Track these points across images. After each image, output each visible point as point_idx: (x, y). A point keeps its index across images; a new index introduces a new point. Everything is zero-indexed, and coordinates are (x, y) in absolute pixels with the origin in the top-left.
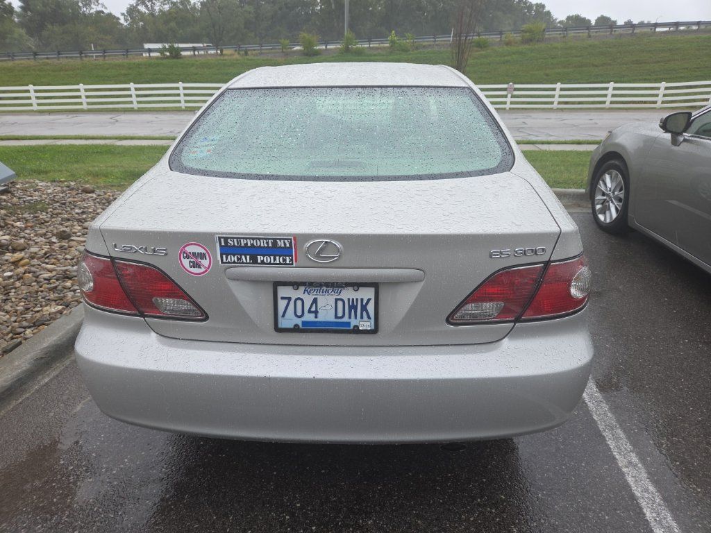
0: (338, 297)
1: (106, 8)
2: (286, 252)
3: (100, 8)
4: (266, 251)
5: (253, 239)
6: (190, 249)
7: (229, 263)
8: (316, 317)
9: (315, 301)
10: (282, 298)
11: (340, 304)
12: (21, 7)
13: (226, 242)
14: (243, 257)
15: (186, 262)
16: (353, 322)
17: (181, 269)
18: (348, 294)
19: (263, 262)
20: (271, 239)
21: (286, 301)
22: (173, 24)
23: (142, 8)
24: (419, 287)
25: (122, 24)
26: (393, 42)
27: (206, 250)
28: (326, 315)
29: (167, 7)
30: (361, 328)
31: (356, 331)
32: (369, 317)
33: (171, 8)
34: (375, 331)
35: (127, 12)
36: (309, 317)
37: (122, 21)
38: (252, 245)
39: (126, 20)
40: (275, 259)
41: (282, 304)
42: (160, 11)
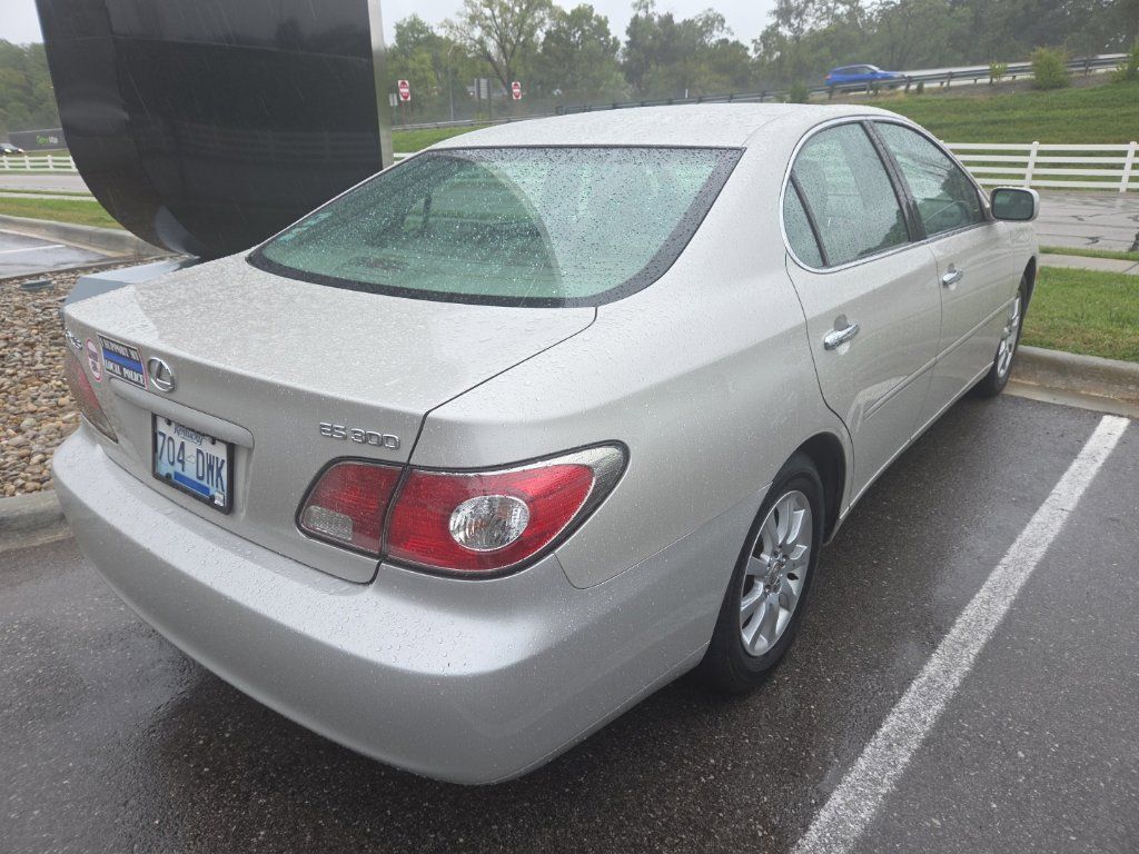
0: (199, 448)
1: (732, 34)
3: (723, 36)
6: (90, 346)
9: (182, 447)
10: (160, 433)
11: (201, 459)
12: (627, 43)
15: (90, 362)
16: (211, 489)
17: (90, 370)
21: (162, 438)
22: (825, 51)
23: (785, 31)
25: (749, 57)
27: (97, 351)
29: (824, 24)
30: (215, 501)
31: (212, 503)
32: (223, 488)
33: (830, 25)
34: (228, 511)
35: (761, 37)
36: (178, 468)
37: (751, 53)
39: (756, 50)
41: (160, 442)
42: (811, 30)
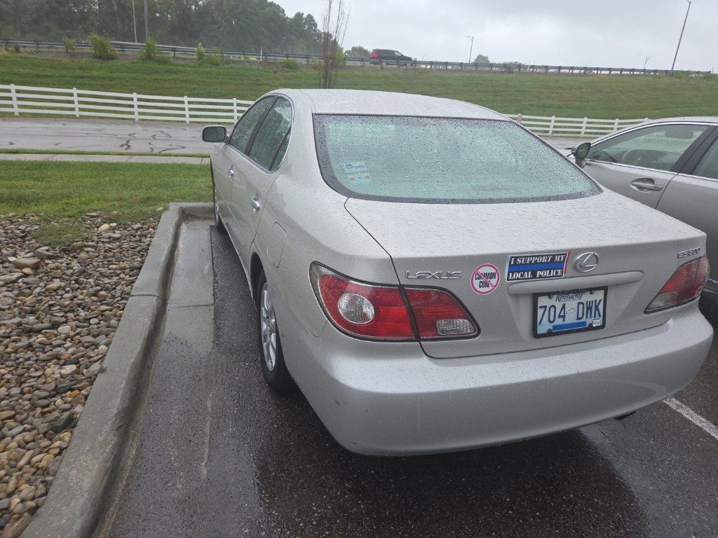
0: (580, 301)
2: (559, 265)
4: (543, 266)
5: (538, 256)
6: (483, 270)
7: (514, 279)
8: (564, 320)
9: (564, 307)
10: (541, 307)
11: (581, 306)
13: (515, 261)
14: (526, 273)
15: (476, 283)
16: (589, 321)
17: (471, 291)
18: (586, 298)
19: (540, 276)
20: (550, 255)
21: (543, 309)
24: (638, 285)
26: (200, 54)
27: (496, 270)
28: (571, 318)
30: (594, 326)
31: (591, 328)
32: (600, 316)
34: (603, 327)
36: (559, 322)
38: (536, 261)
40: (550, 273)
41: (540, 312)
